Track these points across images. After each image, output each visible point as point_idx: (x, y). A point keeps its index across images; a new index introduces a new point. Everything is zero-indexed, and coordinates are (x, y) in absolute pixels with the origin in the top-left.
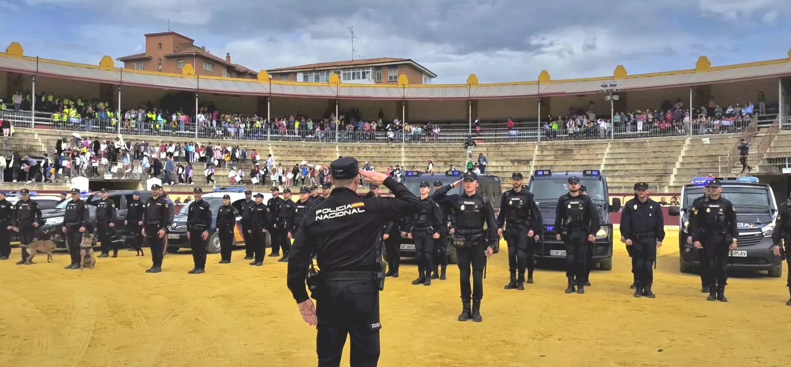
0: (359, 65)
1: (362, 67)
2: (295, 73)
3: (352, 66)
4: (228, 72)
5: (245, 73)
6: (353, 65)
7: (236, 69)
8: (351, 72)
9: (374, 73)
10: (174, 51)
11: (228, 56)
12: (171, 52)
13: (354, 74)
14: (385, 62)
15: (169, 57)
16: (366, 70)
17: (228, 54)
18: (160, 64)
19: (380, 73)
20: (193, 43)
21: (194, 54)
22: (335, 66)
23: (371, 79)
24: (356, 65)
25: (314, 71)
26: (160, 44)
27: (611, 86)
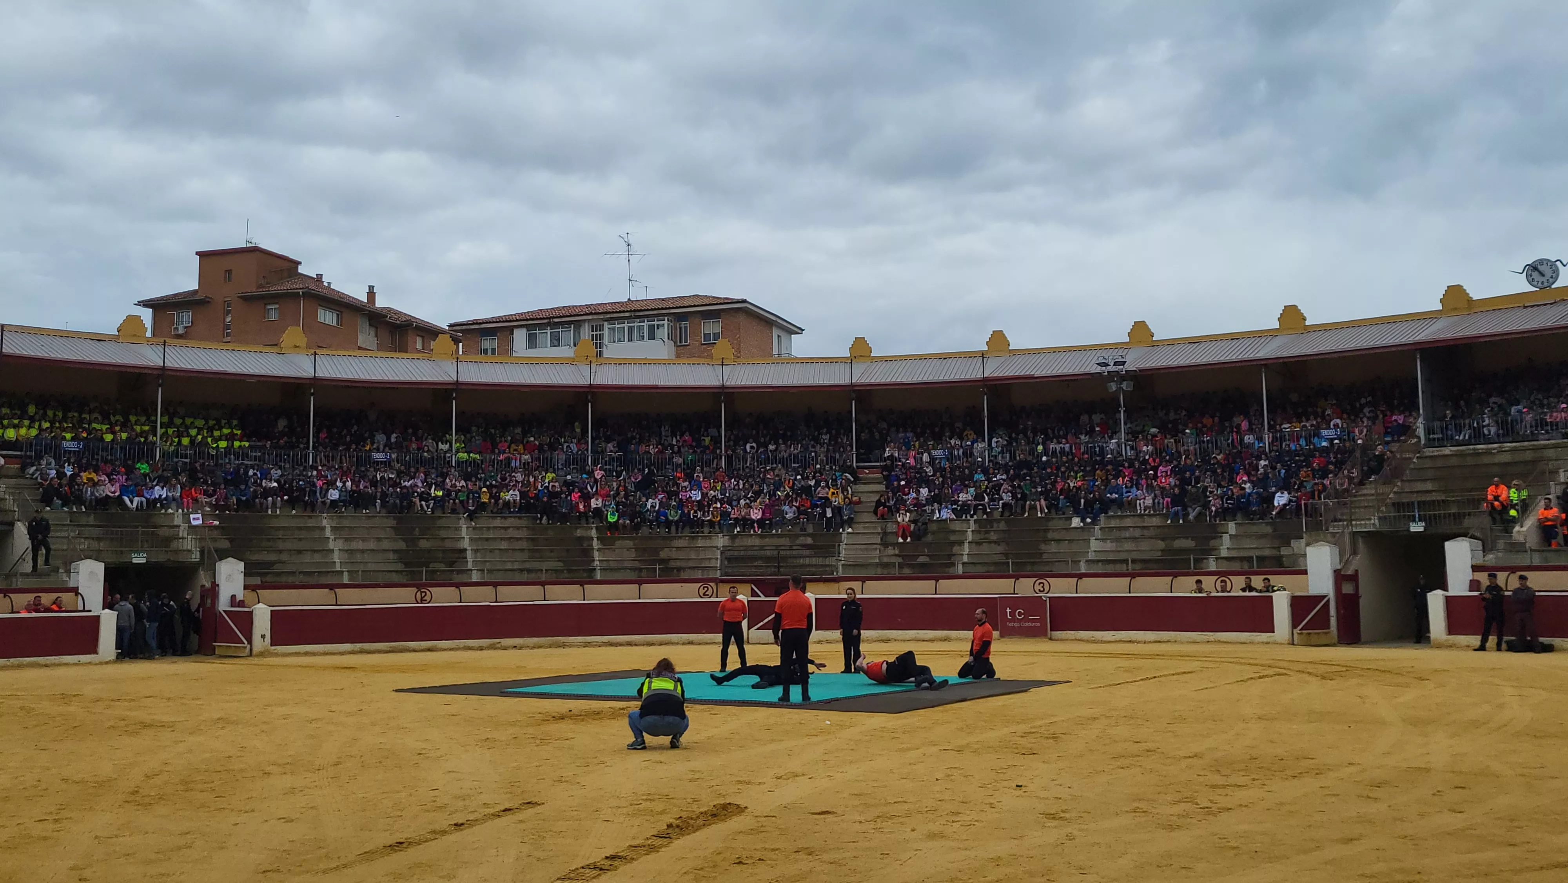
0: (641, 310)
1: (647, 316)
2: (511, 330)
3: (627, 314)
4: (370, 325)
5: (408, 325)
6: (631, 311)
7: (388, 319)
8: (626, 326)
9: (671, 329)
10: (260, 286)
11: (371, 294)
12: (252, 289)
13: (631, 330)
14: (695, 306)
15: (247, 299)
16: (656, 323)
17: (371, 288)
18: (229, 312)
19: (686, 328)
20: (297, 268)
21: (301, 291)
22: (591, 314)
23: (666, 339)
24: (635, 311)
25: (548, 324)
26: (229, 272)
27: (1115, 364)
